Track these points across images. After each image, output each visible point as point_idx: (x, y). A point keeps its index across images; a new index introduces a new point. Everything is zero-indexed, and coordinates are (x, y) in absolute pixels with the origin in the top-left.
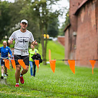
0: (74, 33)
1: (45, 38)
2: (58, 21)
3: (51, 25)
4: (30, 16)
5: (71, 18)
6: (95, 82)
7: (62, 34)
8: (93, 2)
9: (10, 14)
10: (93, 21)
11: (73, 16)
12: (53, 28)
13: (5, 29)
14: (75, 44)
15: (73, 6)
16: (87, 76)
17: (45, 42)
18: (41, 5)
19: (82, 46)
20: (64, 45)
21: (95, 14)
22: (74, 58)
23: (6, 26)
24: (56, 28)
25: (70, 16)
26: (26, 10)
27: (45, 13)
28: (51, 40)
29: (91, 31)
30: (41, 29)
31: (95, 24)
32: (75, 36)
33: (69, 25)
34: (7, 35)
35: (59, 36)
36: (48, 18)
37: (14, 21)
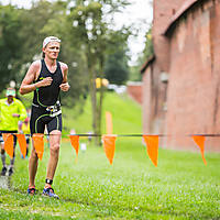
0: (164, 77)
1: (98, 86)
2: (128, 50)
3: (113, 59)
4: (66, 38)
5: (156, 41)
6: (207, 184)
7: (137, 77)
8: (205, 7)
9: (21, 34)
10: (205, 49)
11: (162, 38)
12: (117, 65)
13: (10, 67)
14: (165, 99)
15: (162, 15)
16: (190, 170)
17: (98, 95)
18: (91, 14)
19: (179, 105)
20: (140, 102)
21: (208, 34)
22: (162, 131)
23: (12, 60)
24: (123, 65)
25: (153, 39)
26: (57, 25)
27: (99, 32)
28: (112, 90)
29: (201, 72)
30: (89, 66)
31: (209, 55)
32: (166, 82)
33: (151, 57)
34: (14, 80)
35: (130, 83)
36: (106, 43)
37: (32, 50)
